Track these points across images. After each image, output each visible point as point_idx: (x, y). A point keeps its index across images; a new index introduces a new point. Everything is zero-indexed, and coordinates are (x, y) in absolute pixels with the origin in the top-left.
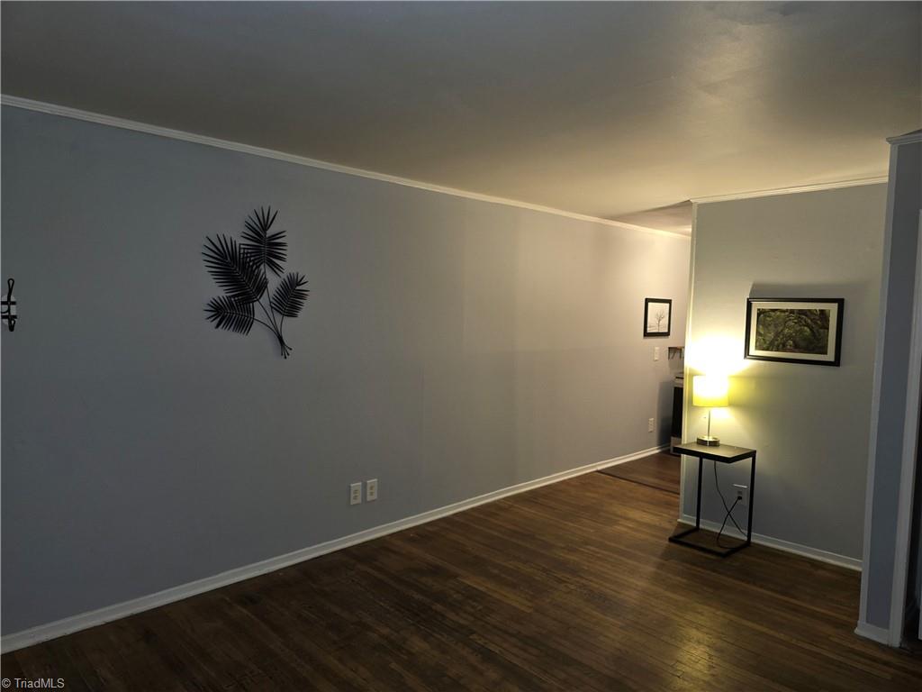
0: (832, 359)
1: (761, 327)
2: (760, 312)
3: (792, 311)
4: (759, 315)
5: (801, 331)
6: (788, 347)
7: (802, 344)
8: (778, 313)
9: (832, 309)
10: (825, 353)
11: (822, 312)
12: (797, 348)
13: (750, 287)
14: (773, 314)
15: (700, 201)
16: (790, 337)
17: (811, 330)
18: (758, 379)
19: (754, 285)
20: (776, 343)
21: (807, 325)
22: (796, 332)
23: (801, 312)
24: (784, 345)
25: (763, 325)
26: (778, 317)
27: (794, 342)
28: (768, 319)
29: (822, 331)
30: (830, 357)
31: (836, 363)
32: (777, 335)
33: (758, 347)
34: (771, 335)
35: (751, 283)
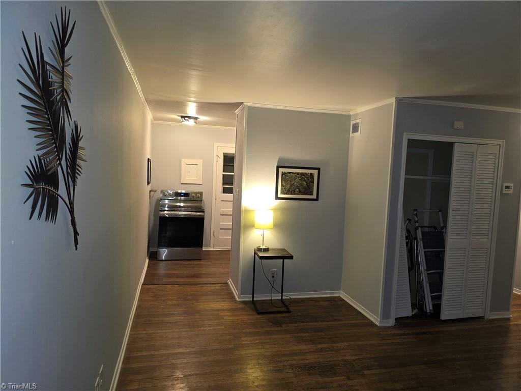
0: (315, 198)
1: (283, 182)
2: (283, 174)
3: (298, 174)
4: (282, 175)
5: (302, 184)
6: (296, 192)
7: (303, 190)
8: (292, 174)
9: (315, 172)
10: (312, 195)
11: (311, 174)
12: (300, 192)
13: (278, 159)
14: (289, 174)
15: (249, 105)
16: (297, 187)
17: (307, 183)
18: (282, 210)
19: (279, 159)
20: (291, 190)
21: (305, 181)
22: (300, 184)
23: (302, 174)
24: (294, 192)
25: (285, 180)
26: (292, 176)
27: (299, 190)
28: (287, 177)
29: (311, 184)
30: (314, 197)
31: (317, 199)
32: (291, 186)
33: (282, 193)
34: (288, 186)
35: (278, 157)
